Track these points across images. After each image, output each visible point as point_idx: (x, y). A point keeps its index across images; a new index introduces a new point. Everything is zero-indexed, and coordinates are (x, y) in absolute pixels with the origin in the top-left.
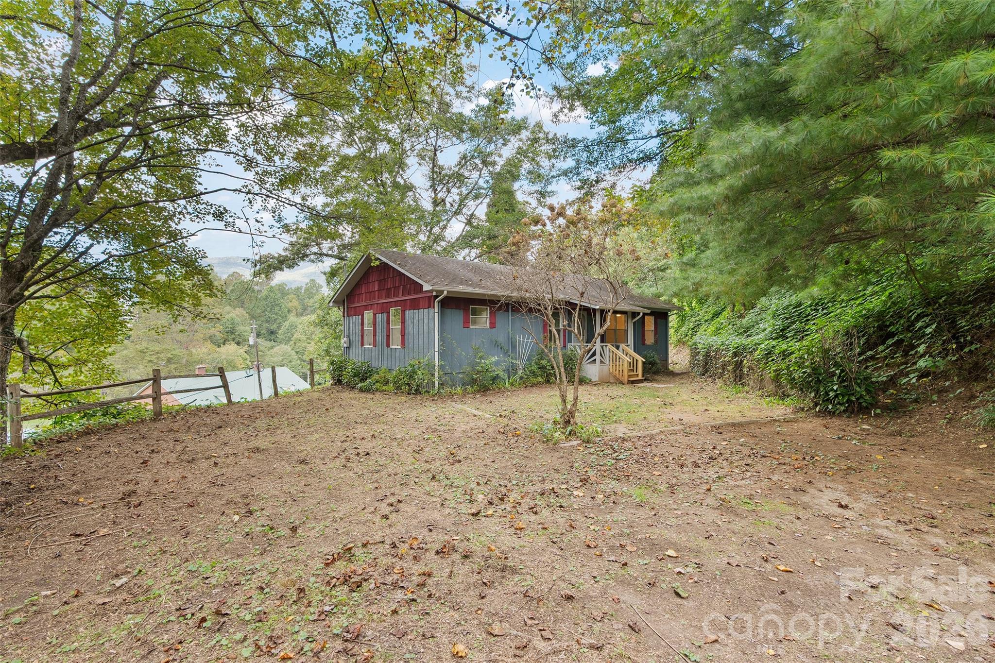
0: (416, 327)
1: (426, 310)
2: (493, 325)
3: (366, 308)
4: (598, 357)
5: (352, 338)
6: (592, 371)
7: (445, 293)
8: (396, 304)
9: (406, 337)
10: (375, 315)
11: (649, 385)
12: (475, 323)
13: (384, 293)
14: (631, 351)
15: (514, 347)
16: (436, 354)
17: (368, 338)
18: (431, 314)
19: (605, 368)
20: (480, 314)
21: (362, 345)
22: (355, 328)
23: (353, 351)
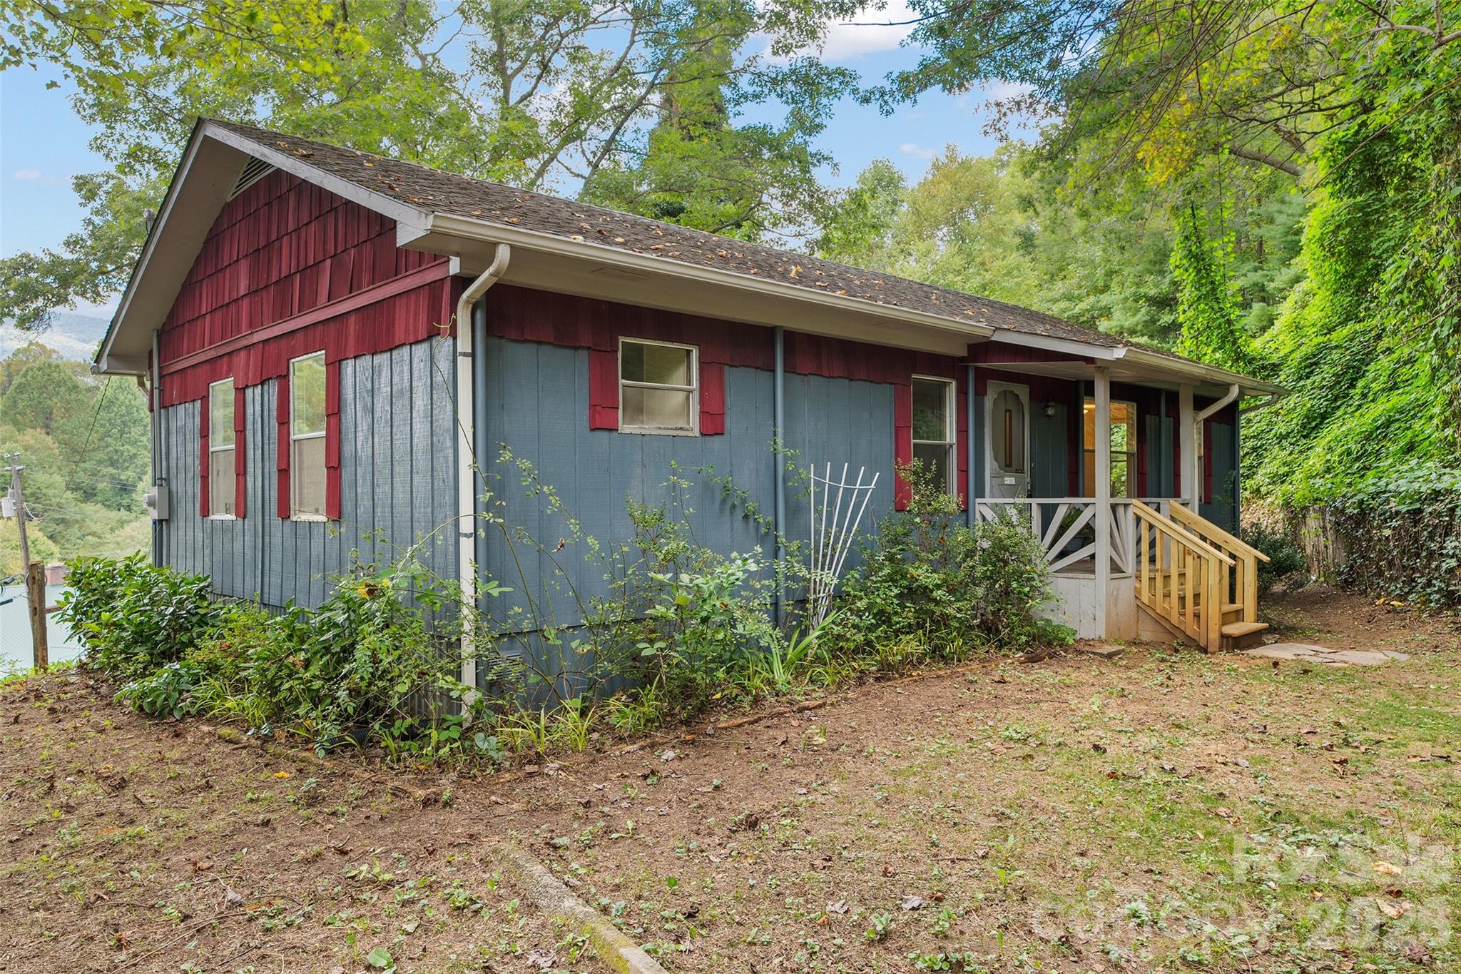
0: (382, 429)
1: (421, 351)
2: (713, 424)
3: (215, 369)
4: (1101, 548)
5: (178, 486)
6: (1078, 600)
7: (503, 254)
8: (305, 340)
9: (347, 474)
10: (241, 391)
11: (1285, 652)
12: (637, 410)
13: (269, 297)
14: (1192, 514)
15: (796, 511)
16: (467, 546)
17: (223, 486)
18: (444, 365)
19: (1127, 587)
20: (661, 374)
21: (205, 512)
22: (185, 453)
23: (179, 535)
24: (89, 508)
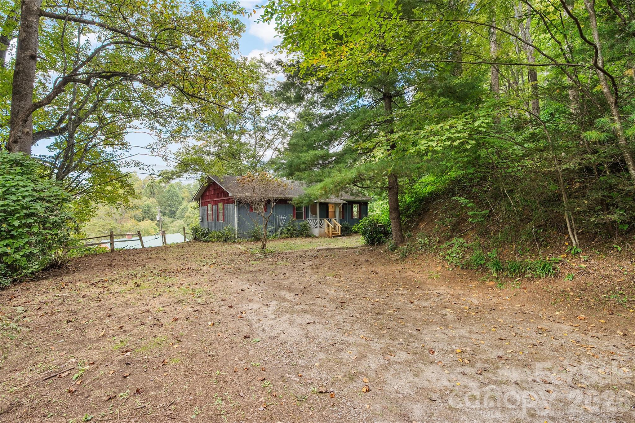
0: (228, 212)
1: (232, 205)
3: (209, 202)
4: (318, 225)
5: (203, 217)
6: (316, 232)
7: (238, 197)
8: (221, 201)
9: (225, 216)
10: (212, 206)
11: (344, 238)
13: (216, 196)
15: (276, 221)
16: (236, 224)
17: (210, 217)
18: (234, 207)
19: (322, 230)
21: (207, 220)
22: (205, 212)
23: (204, 223)
24: (165, 217)
